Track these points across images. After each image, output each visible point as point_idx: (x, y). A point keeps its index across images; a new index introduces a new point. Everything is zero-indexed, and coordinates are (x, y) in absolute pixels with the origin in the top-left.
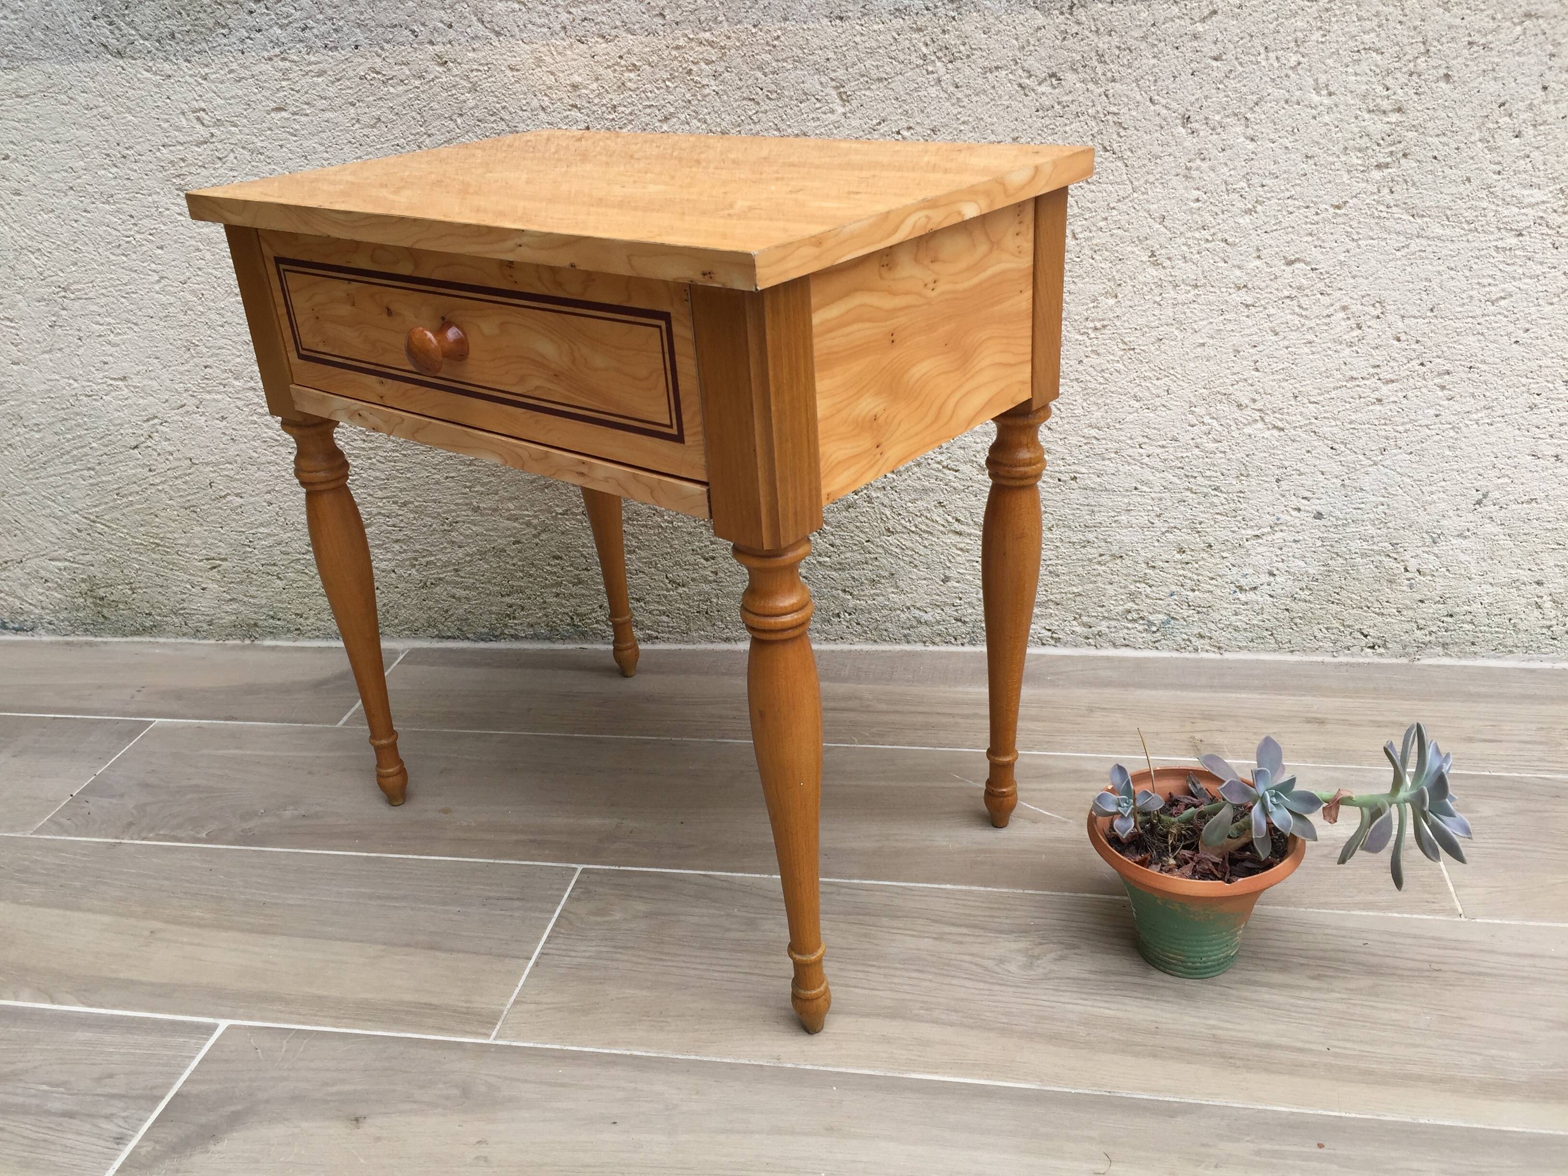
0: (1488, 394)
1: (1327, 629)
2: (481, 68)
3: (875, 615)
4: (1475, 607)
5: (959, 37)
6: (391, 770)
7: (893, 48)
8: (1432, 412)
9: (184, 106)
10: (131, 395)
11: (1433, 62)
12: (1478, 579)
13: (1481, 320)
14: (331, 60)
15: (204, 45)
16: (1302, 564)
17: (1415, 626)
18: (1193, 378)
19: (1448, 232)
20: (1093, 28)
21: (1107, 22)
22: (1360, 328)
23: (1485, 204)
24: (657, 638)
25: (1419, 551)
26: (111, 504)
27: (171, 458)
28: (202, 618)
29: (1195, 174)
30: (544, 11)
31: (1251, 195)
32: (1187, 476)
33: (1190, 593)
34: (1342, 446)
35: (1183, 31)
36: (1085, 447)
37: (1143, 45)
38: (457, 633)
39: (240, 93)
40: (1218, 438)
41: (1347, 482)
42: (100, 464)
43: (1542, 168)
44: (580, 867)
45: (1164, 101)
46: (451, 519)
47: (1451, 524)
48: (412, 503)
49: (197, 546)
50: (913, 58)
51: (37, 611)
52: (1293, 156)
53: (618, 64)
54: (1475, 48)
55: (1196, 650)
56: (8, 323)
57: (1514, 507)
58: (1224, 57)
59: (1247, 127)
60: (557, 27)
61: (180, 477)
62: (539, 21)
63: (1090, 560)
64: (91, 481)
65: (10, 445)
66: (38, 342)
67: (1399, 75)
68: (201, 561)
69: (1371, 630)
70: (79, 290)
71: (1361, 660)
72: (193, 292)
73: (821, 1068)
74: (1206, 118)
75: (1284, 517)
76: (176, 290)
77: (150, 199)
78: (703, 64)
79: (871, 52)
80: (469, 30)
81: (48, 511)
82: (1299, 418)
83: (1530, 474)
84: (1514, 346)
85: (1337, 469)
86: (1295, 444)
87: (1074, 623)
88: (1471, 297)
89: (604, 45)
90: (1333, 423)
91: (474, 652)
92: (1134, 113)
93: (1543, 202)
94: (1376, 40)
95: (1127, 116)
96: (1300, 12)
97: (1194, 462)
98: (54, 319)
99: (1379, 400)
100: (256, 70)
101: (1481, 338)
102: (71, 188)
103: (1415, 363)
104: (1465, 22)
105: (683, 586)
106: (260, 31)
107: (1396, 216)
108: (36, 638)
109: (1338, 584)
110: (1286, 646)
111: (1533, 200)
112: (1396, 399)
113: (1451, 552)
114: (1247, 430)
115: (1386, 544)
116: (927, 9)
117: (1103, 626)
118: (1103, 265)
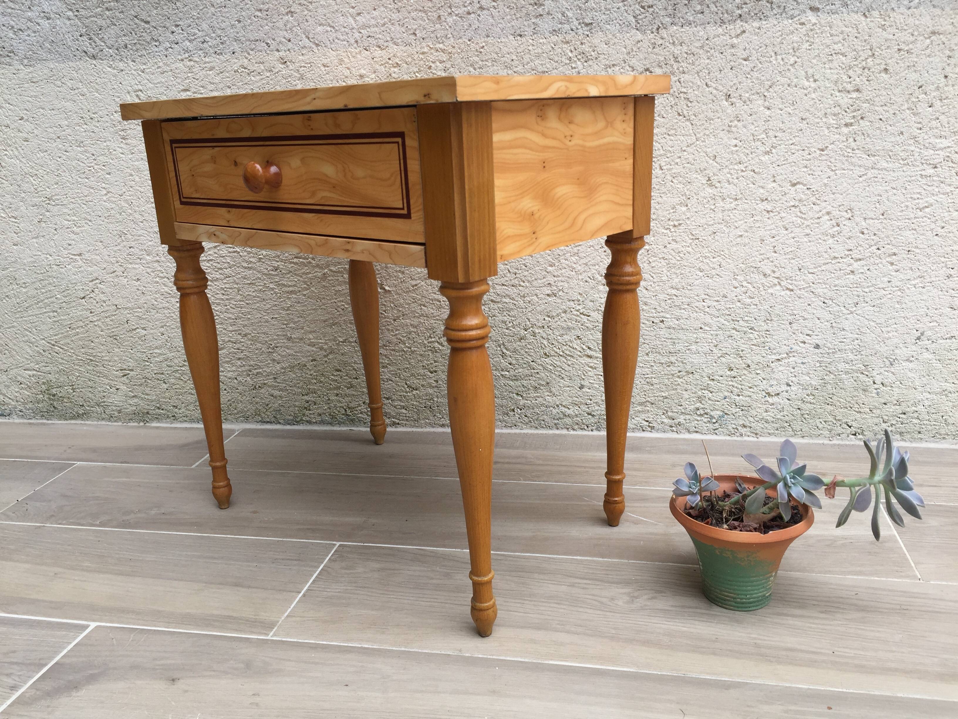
0: (920, 268)
1: (825, 422)
2: (306, 65)
3: (537, 410)
4: (920, 408)
5: (591, 47)
6: (221, 484)
7: (552, 53)
8: (886, 279)
9: (129, 88)
10: (83, 264)
11: (877, 61)
12: (920, 389)
13: (914, 221)
14: (218, 61)
15: (144, 51)
16: (808, 378)
17: (881, 420)
18: (736, 258)
19: (890, 165)
20: (671, 41)
21: (679, 38)
22: (839, 226)
23: (913, 148)
24: (398, 424)
25: (882, 370)
26: (65, 334)
27: (104, 304)
28: (114, 408)
29: (734, 129)
30: (345, 31)
31: (769, 144)
32: (733, 320)
33: (737, 397)
34: (830, 301)
35: (725, 43)
36: (669, 301)
37: (701, 52)
38: (273, 419)
39: (163, 80)
40: (752, 296)
41: (834, 324)
42: (60, 308)
43: (947, 126)
44: (338, 544)
45: (714, 85)
46: (273, 345)
47: (902, 352)
48: (250, 334)
49: (115, 361)
50: (563, 59)
51: (13, 403)
52: (794, 119)
53: (388, 63)
54: (902, 53)
55: (741, 435)
56: (14, 220)
57: (941, 341)
58: (750, 58)
59: (765, 101)
60: (352, 41)
61: (109, 317)
62: (342, 38)
63: (673, 375)
64: (55, 319)
65: (7, 296)
66: (30, 231)
67: (857, 69)
68: (117, 371)
69: (853, 423)
70: (58, 200)
71: (848, 443)
72: (126, 201)
73: (489, 657)
74: (740, 96)
75: (795, 347)
76: (116, 199)
77: (105, 144)
78: (438, 63)
79: (538, 56)
80: (300, 43)
81: (26, 338)
82: (803, 283)
83: (950, 320)
84: (935, 237)
85: (828, 317)
86: (801, 300)
87: (663, 416)
88: (907, 206)
89: (380, 52)
90: (824, 286)
91: (283, 430)
92: (696, 92)
93: (949, 147)
94: (842, 48)
95: (692, 94)
96: (795, 31)
97: (737, 311)
98: (41, 217)
99: (852, 272)
100: (173, 66)
101: (914, 232)
102: (59, 137)
103: (874, 248)
104: (895, 37)
105: (416, 390)
106: (177, 43)
107: (858, 155)
108: (11, 421)
109: (831, 392)
110: (799, 433)
111: (942, 146)
112: (863, 271)
113: (902, 371)
114: (770, 291)
115: (861, 366)
116: (572, 30)
117: (681, 419)
118: (678, 186)
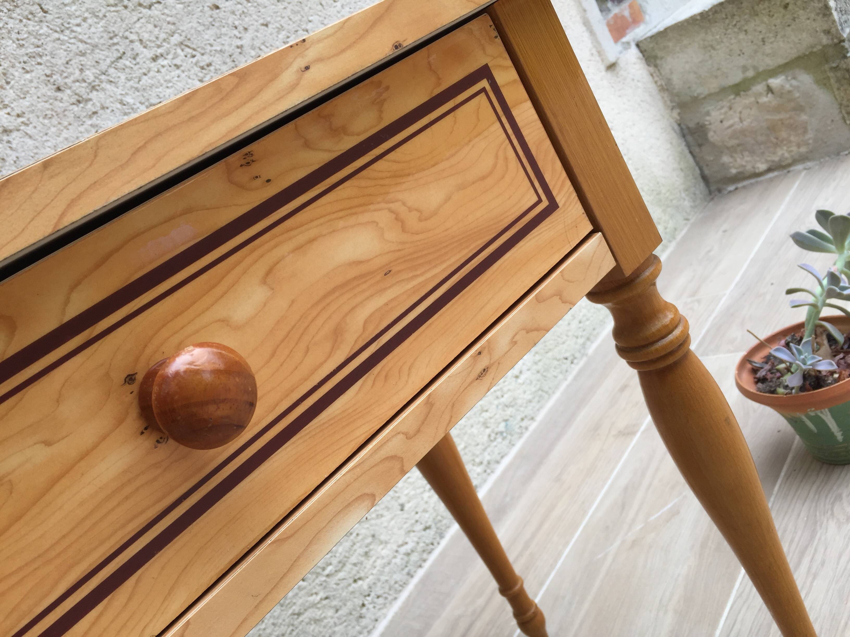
69: (566, 354)
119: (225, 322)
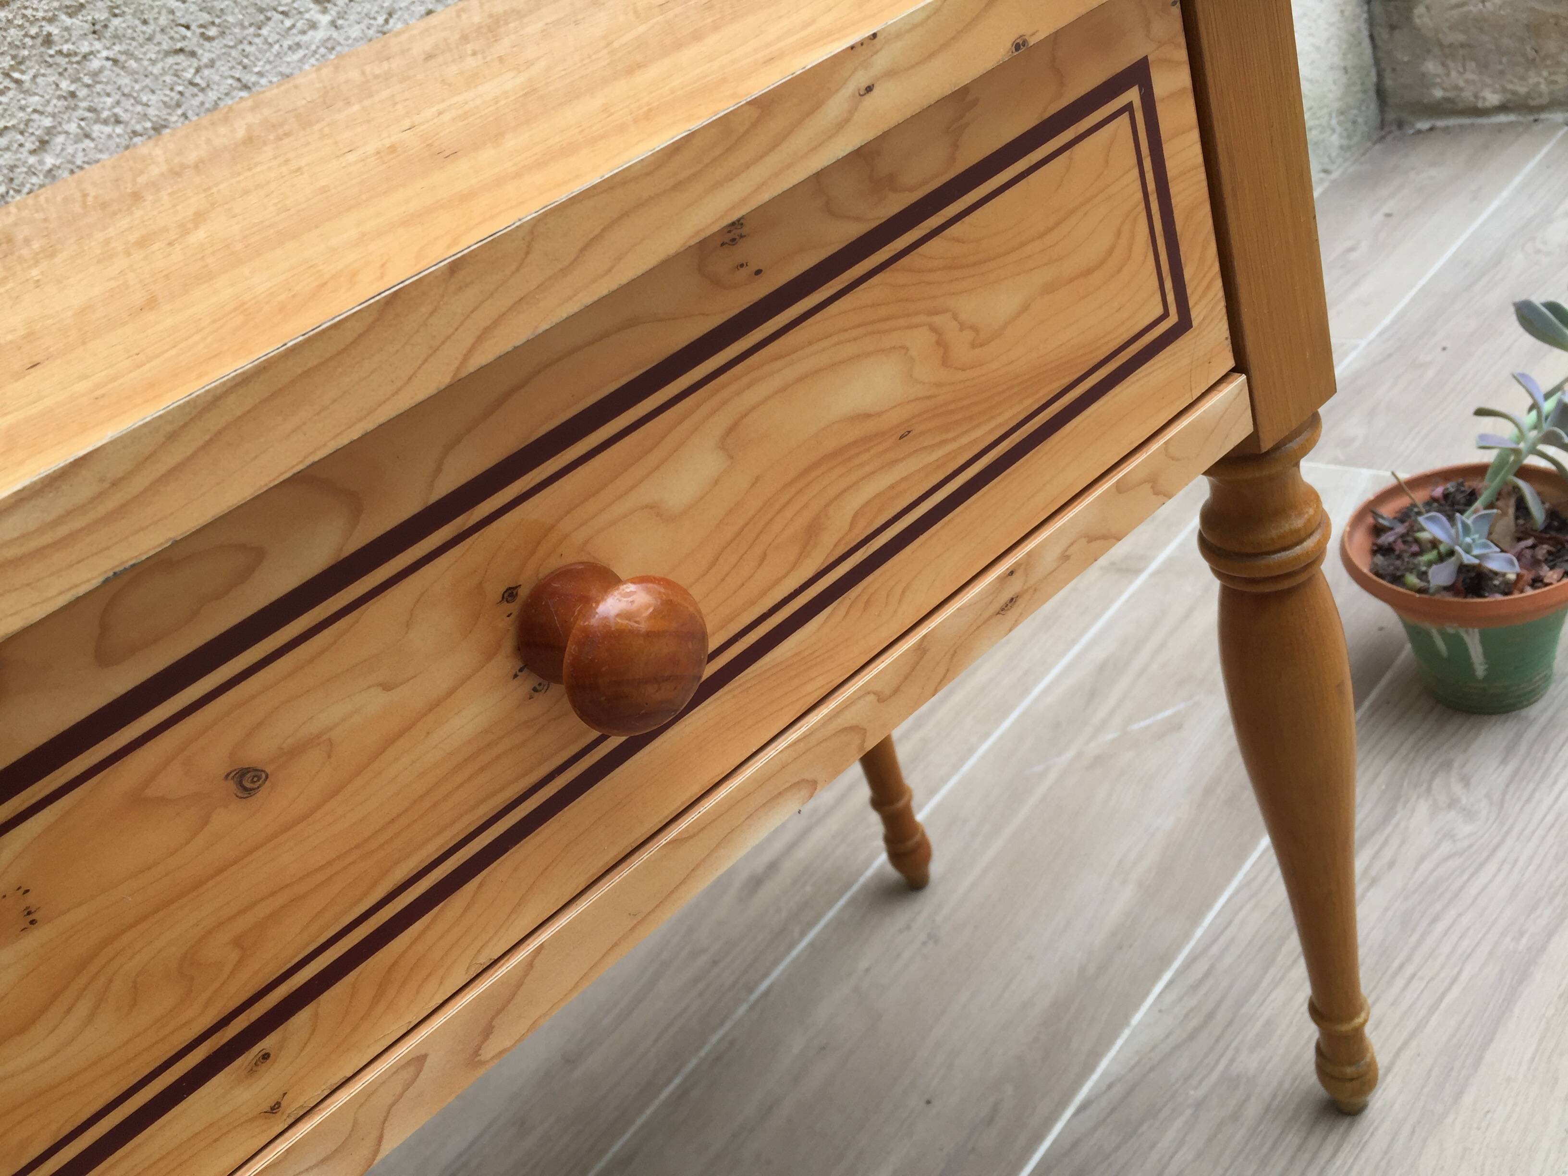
119: (655, 509)
